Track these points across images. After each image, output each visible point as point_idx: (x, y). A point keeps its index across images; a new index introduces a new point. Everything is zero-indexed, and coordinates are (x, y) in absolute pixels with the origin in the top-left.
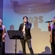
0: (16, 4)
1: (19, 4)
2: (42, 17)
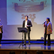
0: (16, 5)
1: (18, 5)
2: (35, 15)
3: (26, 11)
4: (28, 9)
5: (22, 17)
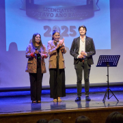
2: (74, 27)
3: (54, 18)
4: (59, 13)
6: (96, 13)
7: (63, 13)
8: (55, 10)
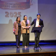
2: (21, 13)
3: (10, 8)
4: (13, 6)
5: (6, 14)
6: (31, 6)
7: (15, 6)
8: (11, 4)
